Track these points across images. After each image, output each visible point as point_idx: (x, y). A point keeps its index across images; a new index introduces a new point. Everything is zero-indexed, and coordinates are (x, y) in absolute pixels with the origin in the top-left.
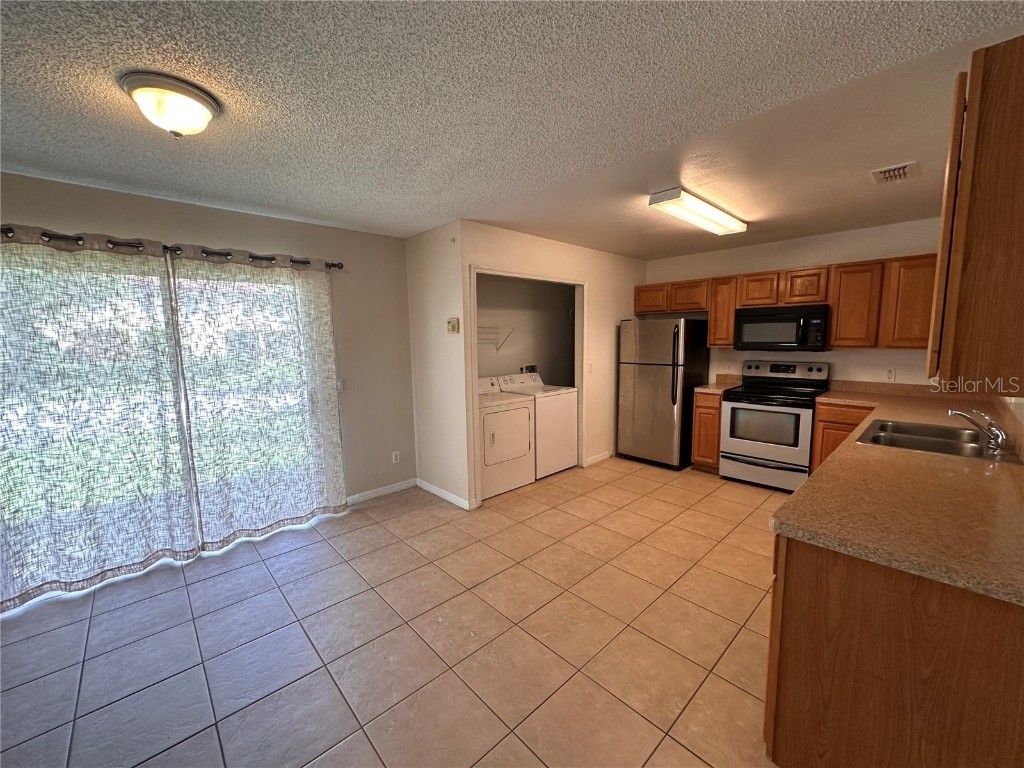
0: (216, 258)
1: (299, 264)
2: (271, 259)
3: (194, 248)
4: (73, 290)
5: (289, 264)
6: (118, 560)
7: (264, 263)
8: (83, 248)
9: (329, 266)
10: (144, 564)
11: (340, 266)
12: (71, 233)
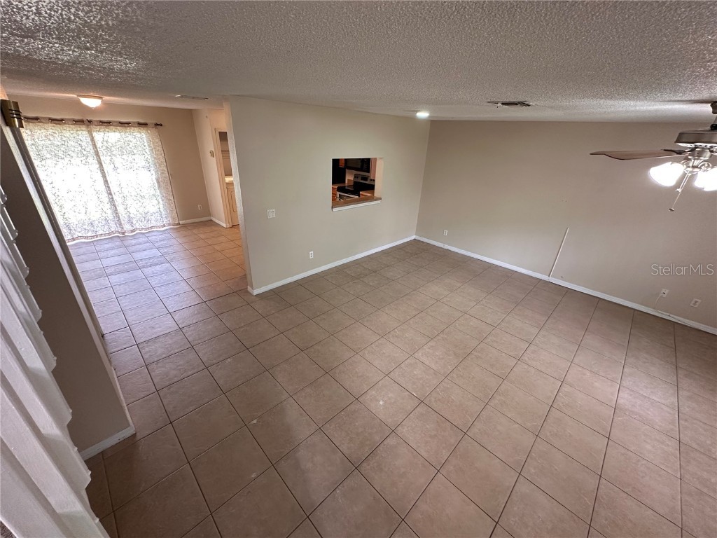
0: (106, 124)
1: (142, 125)
2: (128, 123)
3: (97, 121)
4: (65, 139)
5: (137, 125)
6: (101, 232)
7: (126, 125)
8: (65, 124)
9: (157, 125)
10: (109, 234)
11: (161, 125)
12: (59, 117)
